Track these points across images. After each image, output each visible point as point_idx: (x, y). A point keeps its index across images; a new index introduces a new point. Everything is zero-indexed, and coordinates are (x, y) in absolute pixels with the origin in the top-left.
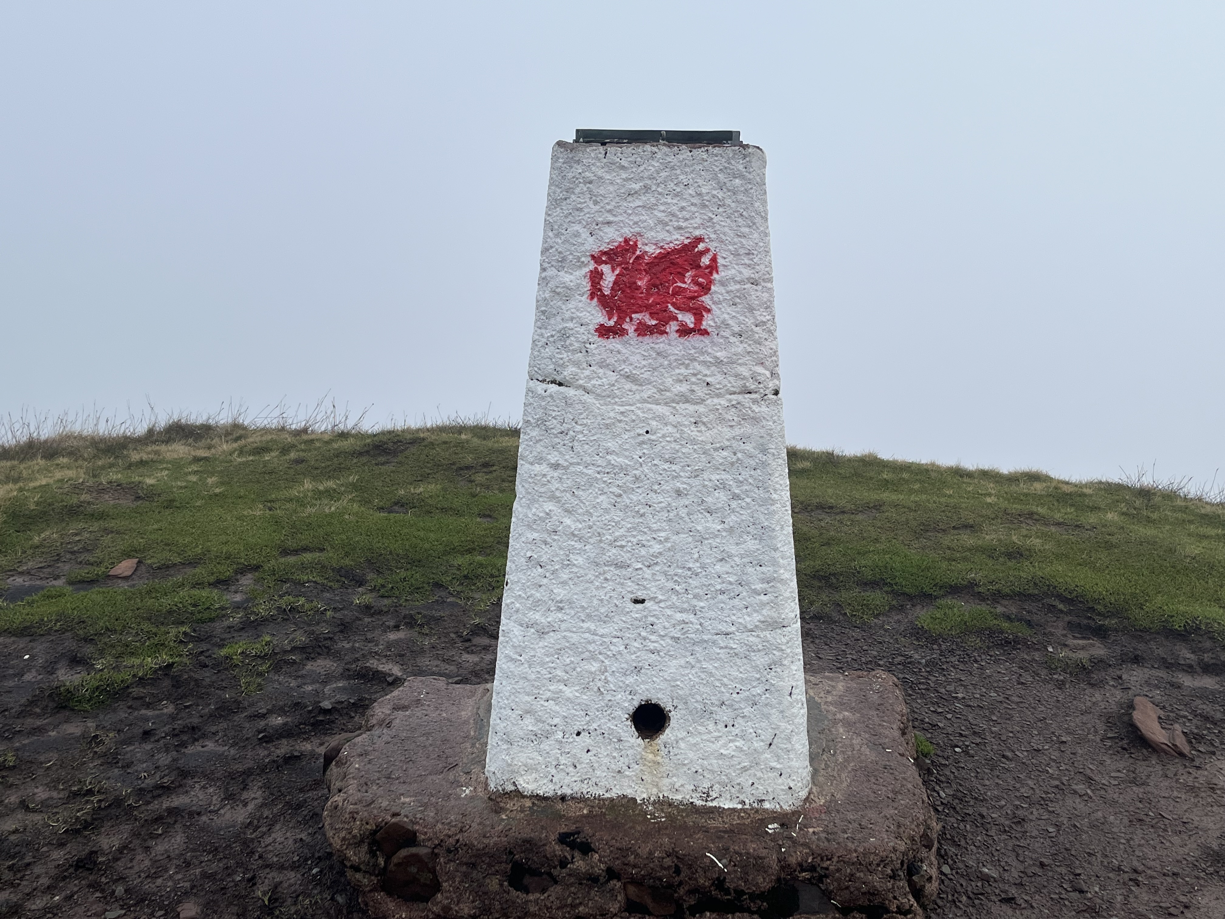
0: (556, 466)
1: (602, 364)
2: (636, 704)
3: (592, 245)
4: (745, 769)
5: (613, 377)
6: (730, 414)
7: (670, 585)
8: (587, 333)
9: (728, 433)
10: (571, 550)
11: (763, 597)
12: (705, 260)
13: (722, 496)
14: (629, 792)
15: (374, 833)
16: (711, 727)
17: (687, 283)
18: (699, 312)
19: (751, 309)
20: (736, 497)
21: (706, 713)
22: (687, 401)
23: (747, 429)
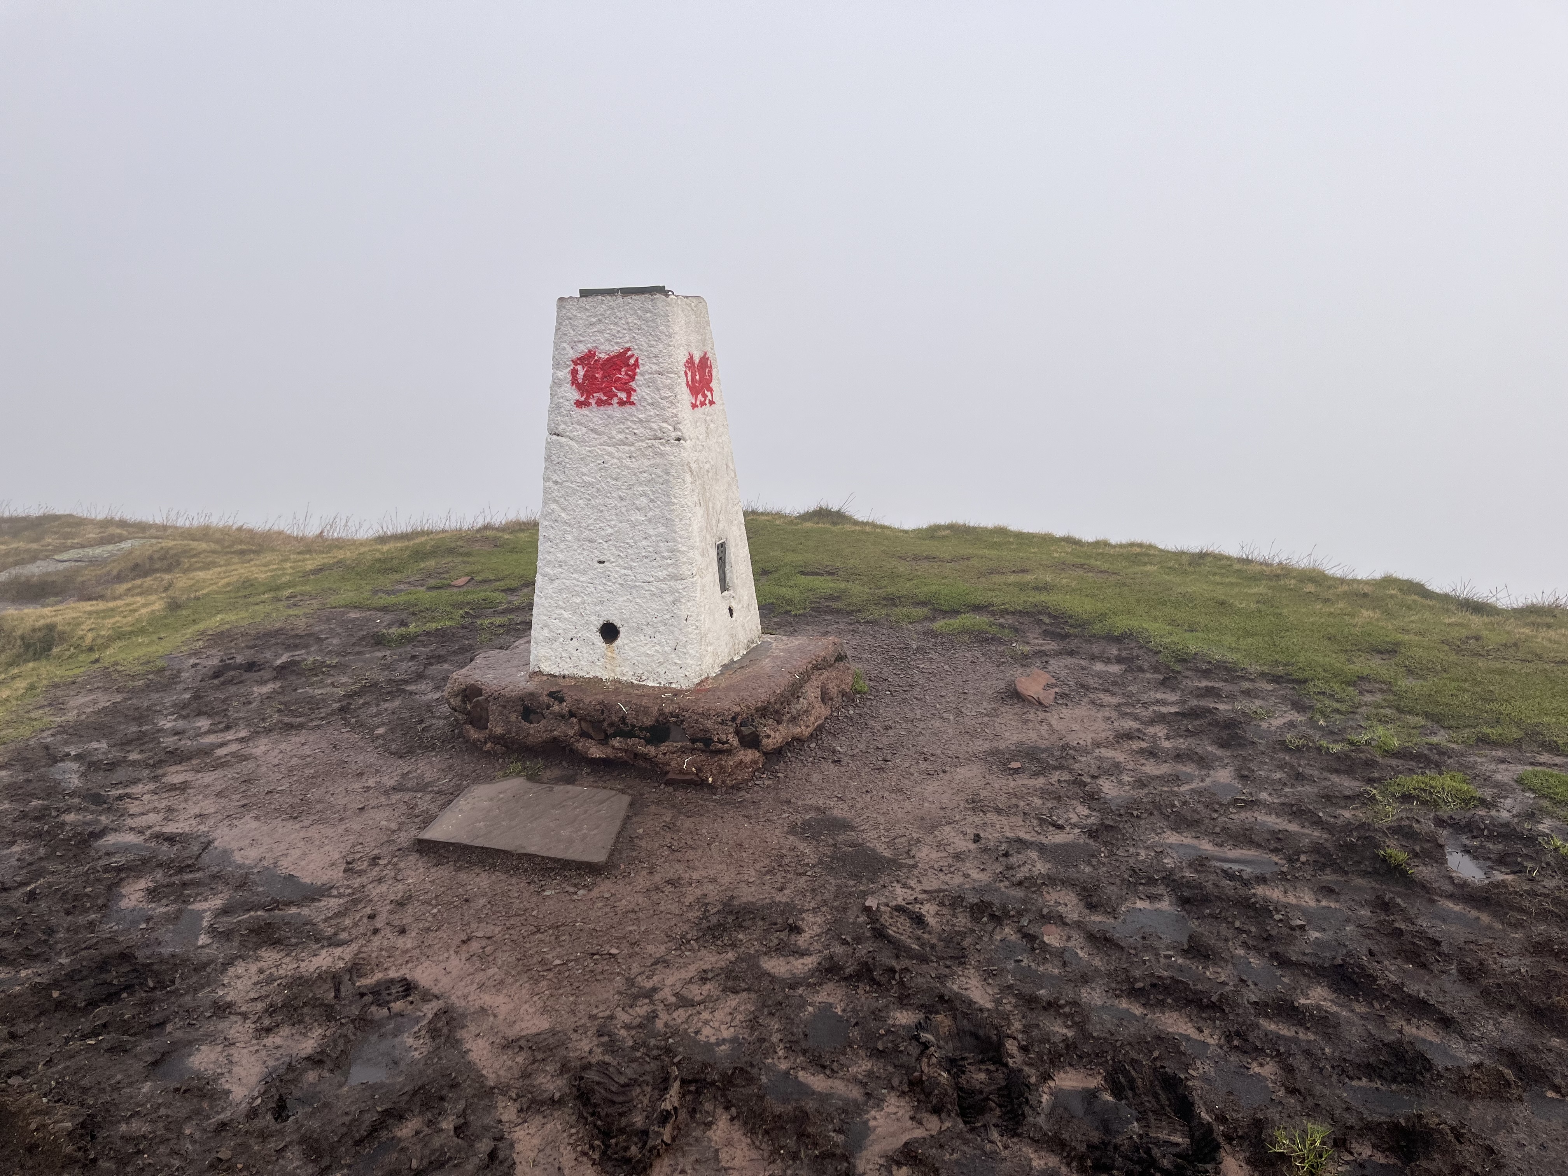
0: (556, 483)
1: (579, 423)
2: (601, 623)
3: (572, 354)
4: (661, 664)
5: (584, 430)
6: (649, 452)
7: (618, 553)
8: (569, 405)
9: (646, 462)
10: (565, 532)
11: (669, 561)
12: (632, 361)
13: (644, 500)
14: (599, 675)
15: (465, 690)
16: (642, 638)
17: (622, 375)
18: (629, 391)
19: (658, 390)
20: (652, 501)
21: (639, 629)
22: (625, 444)
23: (658, 460)
